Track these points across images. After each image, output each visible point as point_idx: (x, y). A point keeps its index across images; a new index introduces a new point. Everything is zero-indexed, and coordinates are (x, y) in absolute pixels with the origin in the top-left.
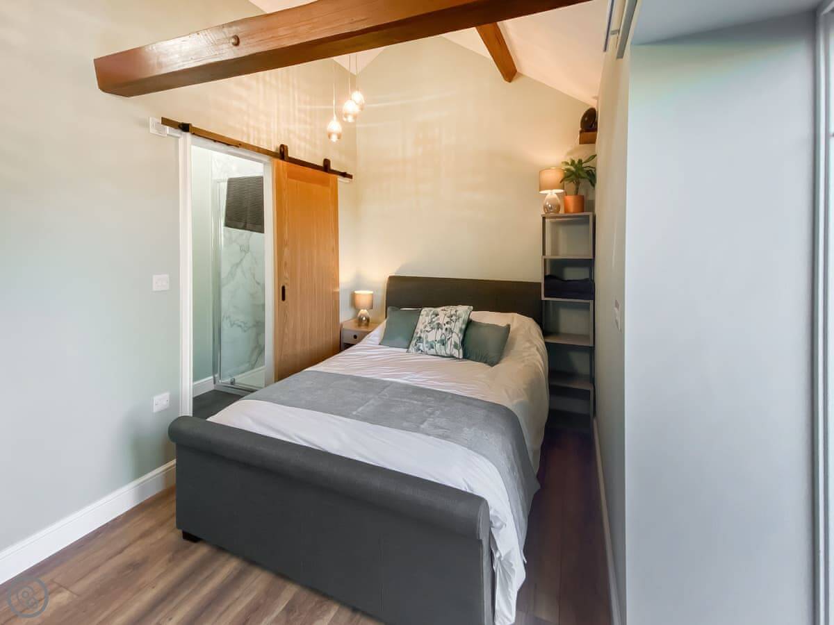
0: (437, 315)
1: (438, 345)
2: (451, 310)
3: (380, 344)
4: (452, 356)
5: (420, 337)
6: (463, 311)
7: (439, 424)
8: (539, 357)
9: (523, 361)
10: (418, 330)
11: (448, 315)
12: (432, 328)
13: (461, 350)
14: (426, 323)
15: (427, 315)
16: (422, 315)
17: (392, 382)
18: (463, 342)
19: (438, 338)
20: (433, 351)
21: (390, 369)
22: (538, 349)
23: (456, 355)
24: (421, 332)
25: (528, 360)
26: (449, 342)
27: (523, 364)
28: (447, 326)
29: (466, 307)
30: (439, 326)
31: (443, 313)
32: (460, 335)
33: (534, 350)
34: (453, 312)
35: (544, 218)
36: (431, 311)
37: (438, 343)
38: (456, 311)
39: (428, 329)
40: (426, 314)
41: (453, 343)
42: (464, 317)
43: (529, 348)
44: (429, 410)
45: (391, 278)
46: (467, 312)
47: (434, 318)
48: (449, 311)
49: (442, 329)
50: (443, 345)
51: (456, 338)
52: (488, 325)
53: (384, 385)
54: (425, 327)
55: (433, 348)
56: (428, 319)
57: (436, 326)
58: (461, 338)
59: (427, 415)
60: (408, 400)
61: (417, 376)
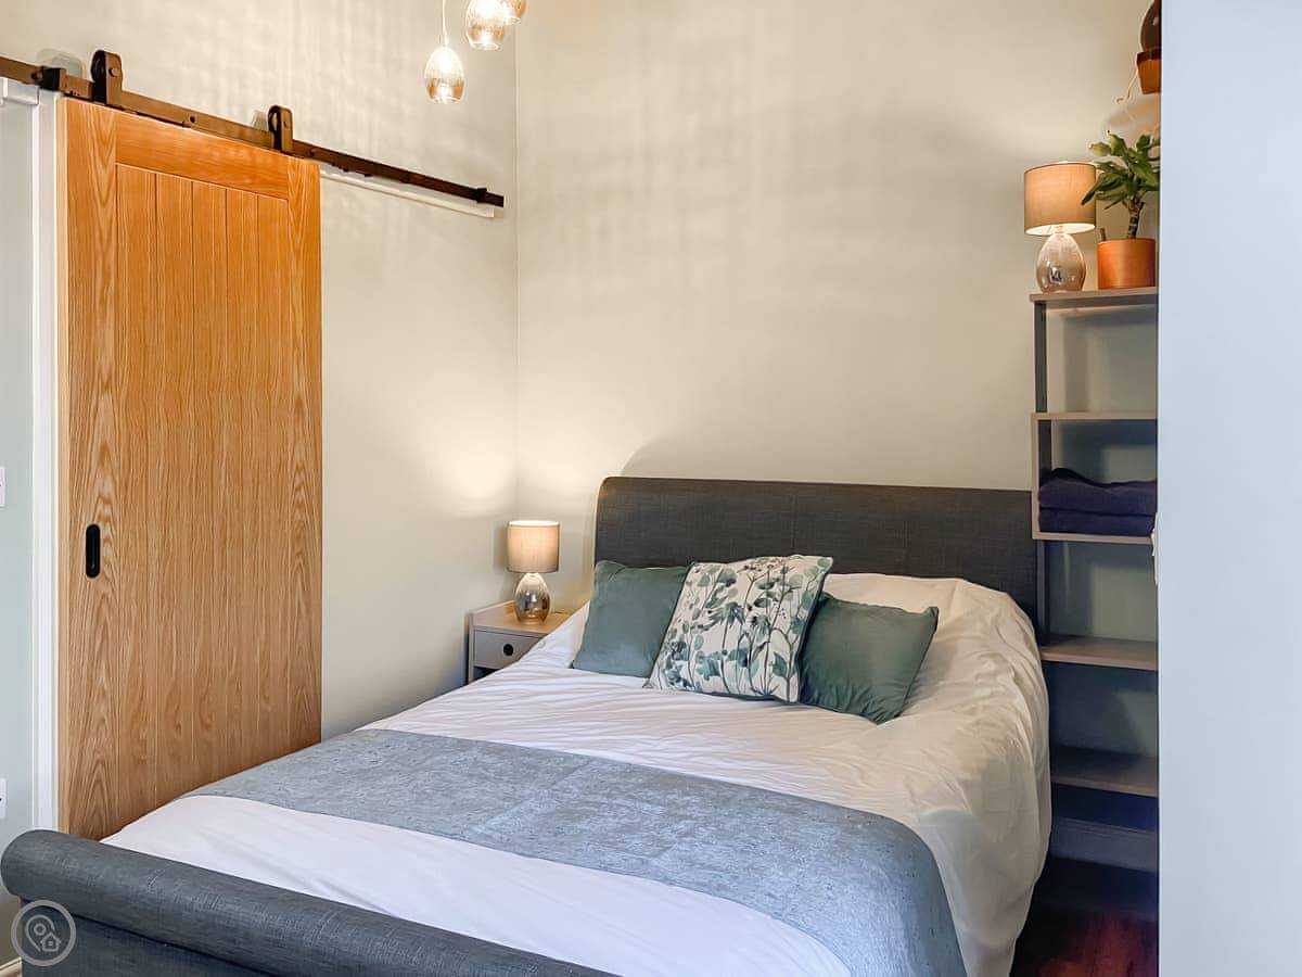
0: (731, 581)
1: (730, 666)
2: (769, 567)
3: (572, 667)
4: (769, 697)
5: (681, 645)
6: (804, 570)
7: (703, 859)
8: (1020, 701)
9: (973, 712)
10: (676, 626)
11: (762, 581)
12: (716, 619)
13: (794, 679)
14: (700, 606)
15: (704, 582)
16: (690, 584)
17: (591, 759)
18: (801, 658)
19: (731, 646)
20: (715, 683)
21: (592, 728)
22: (1017, 679)
23: (781, 693)
24: (685, 630)
25: (985, 707)
26: (761, 657)
27: (971, 719)
28: (757, 611)
29: (812, 561)
30: (735, 613)
31: (746, 578)
32: (792, 636)
33: (1007, 680)
34: (776, 574)
35: (1040, 306)
36: (712, 572)
37: (731, 658)
38: (784, 571)
39: (705, 620)
40: (700, 582)
41: (772, 659)
42: (808, 585)
43: (994, 674)
44: (682, 826)
45: (609, 483)
46: (815, 572)
47: (721, 589)
48: (765, 570)
49: (742, 620)
50: (746, 663)
51: (782, 644)
52: (875, 611)
53: (568, 766)
54: (696, 617)
55: (717, 674)
56: (704, 594)
57: (726, 613)
58: (796, 645)
59: (674, 837)
60: (629, 803)
61: (664, 744)
